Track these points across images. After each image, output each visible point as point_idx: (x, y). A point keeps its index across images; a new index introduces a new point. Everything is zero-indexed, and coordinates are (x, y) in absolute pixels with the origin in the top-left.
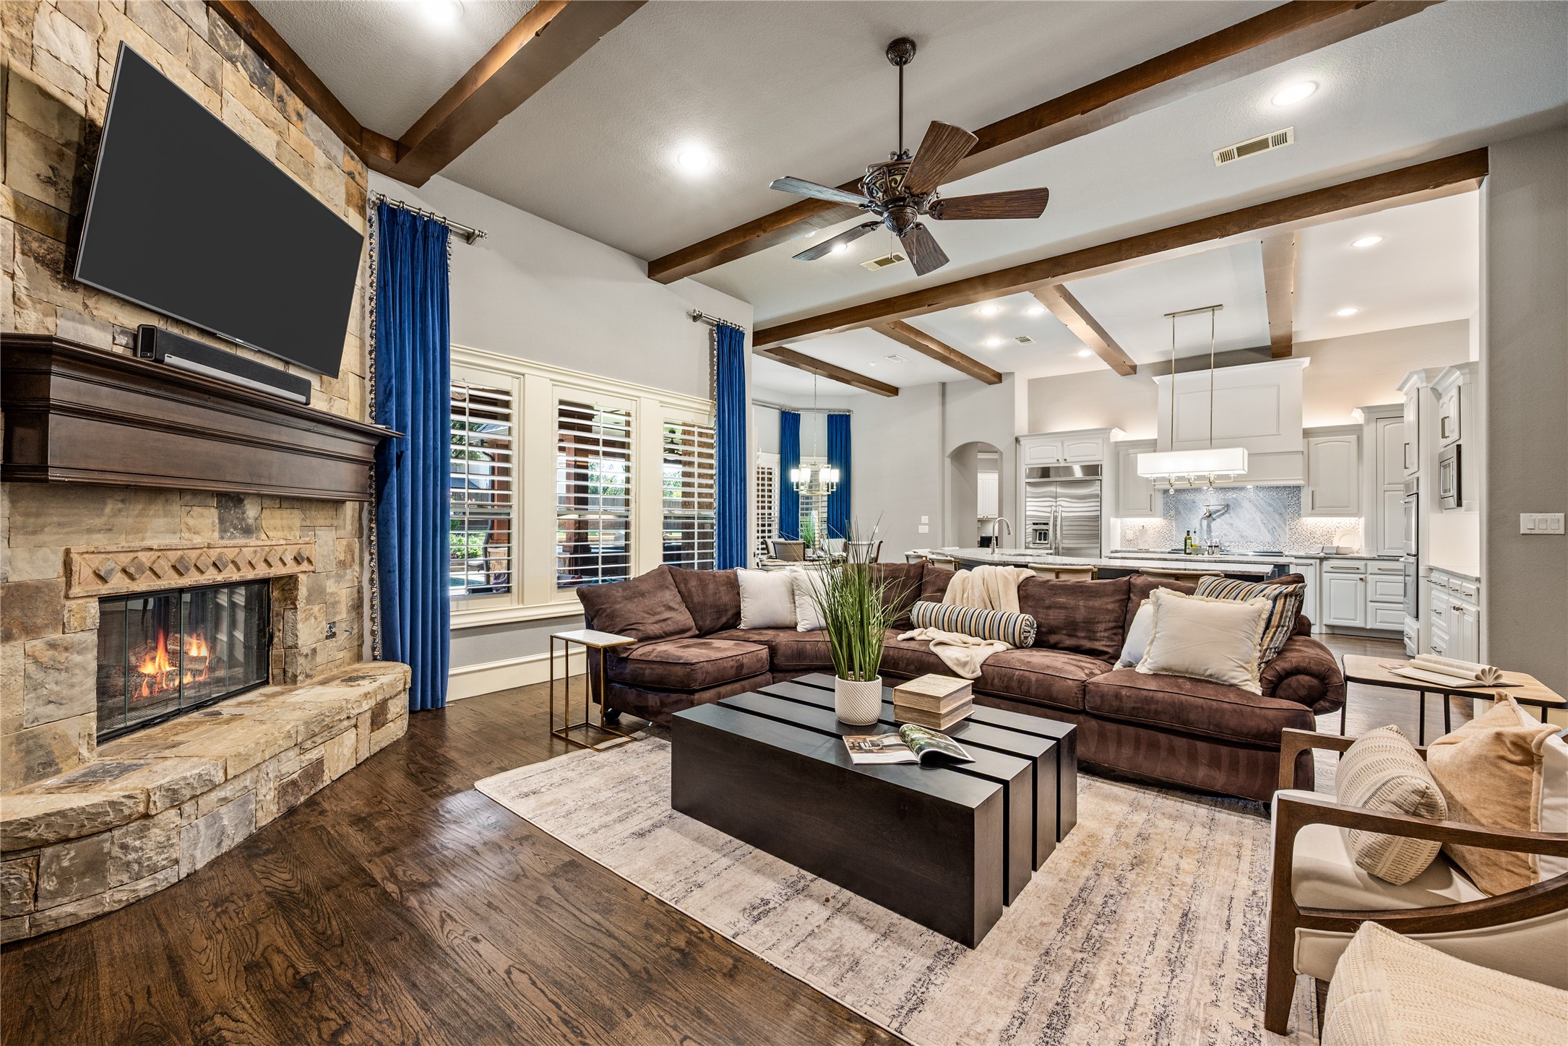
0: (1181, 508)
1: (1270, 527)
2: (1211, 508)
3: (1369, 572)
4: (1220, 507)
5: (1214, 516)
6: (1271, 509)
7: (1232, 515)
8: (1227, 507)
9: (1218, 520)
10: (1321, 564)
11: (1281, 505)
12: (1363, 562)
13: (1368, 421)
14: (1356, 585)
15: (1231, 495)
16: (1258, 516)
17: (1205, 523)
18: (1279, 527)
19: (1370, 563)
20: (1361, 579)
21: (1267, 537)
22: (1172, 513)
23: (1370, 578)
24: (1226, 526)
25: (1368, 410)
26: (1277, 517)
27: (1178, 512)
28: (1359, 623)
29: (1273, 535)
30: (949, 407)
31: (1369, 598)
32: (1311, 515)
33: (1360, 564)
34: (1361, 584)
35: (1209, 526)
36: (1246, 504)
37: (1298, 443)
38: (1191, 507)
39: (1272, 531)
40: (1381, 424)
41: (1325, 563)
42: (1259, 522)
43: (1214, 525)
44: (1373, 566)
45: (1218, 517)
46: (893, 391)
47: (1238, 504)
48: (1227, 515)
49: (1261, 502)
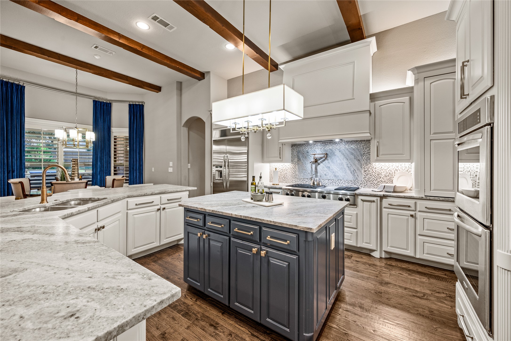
0: (300, 156)
1: (352, 169)
2: (316, 156)
3: (418, 209)
4: (322, 156)
5: (319, 162)
6: (353, 157)
7: (330, 161)
8: (326, 156)
9: (321, 164)
10: (381, 201)
11: (359, 153)
12: (413, 201)
13: (417, 81)
14: (407, 220)
15: (329, 147)
16: (345, 162)
17: (314, 166)
18: (358, 169)
19: (419, 202)
20: (412, 216)
21: (350, 177)
22: (296, 160)
23: (419, 214)
24: (326, 169)
25: (417, 70)
26: (356, 162)
27: (299, 159)
28: (409, 252)
29: (354, 175)
30: (183, 96)
31: (418, 232)
32: (377, 161)
33: (411, 202)
34: (412, 220)
35: (316, 169)
36: (337, 153)
37: (366, 105)
38: (305, 155)
39: (353, 172)
40: (428, 82)
41: (384, 200)
42: (345, 166)
43: (319, 167)
44: (422, 205)
45: (321, 162)
46: (158, 89)
47: (333, 154)
48: (326, 161)
49: (347, 151)
